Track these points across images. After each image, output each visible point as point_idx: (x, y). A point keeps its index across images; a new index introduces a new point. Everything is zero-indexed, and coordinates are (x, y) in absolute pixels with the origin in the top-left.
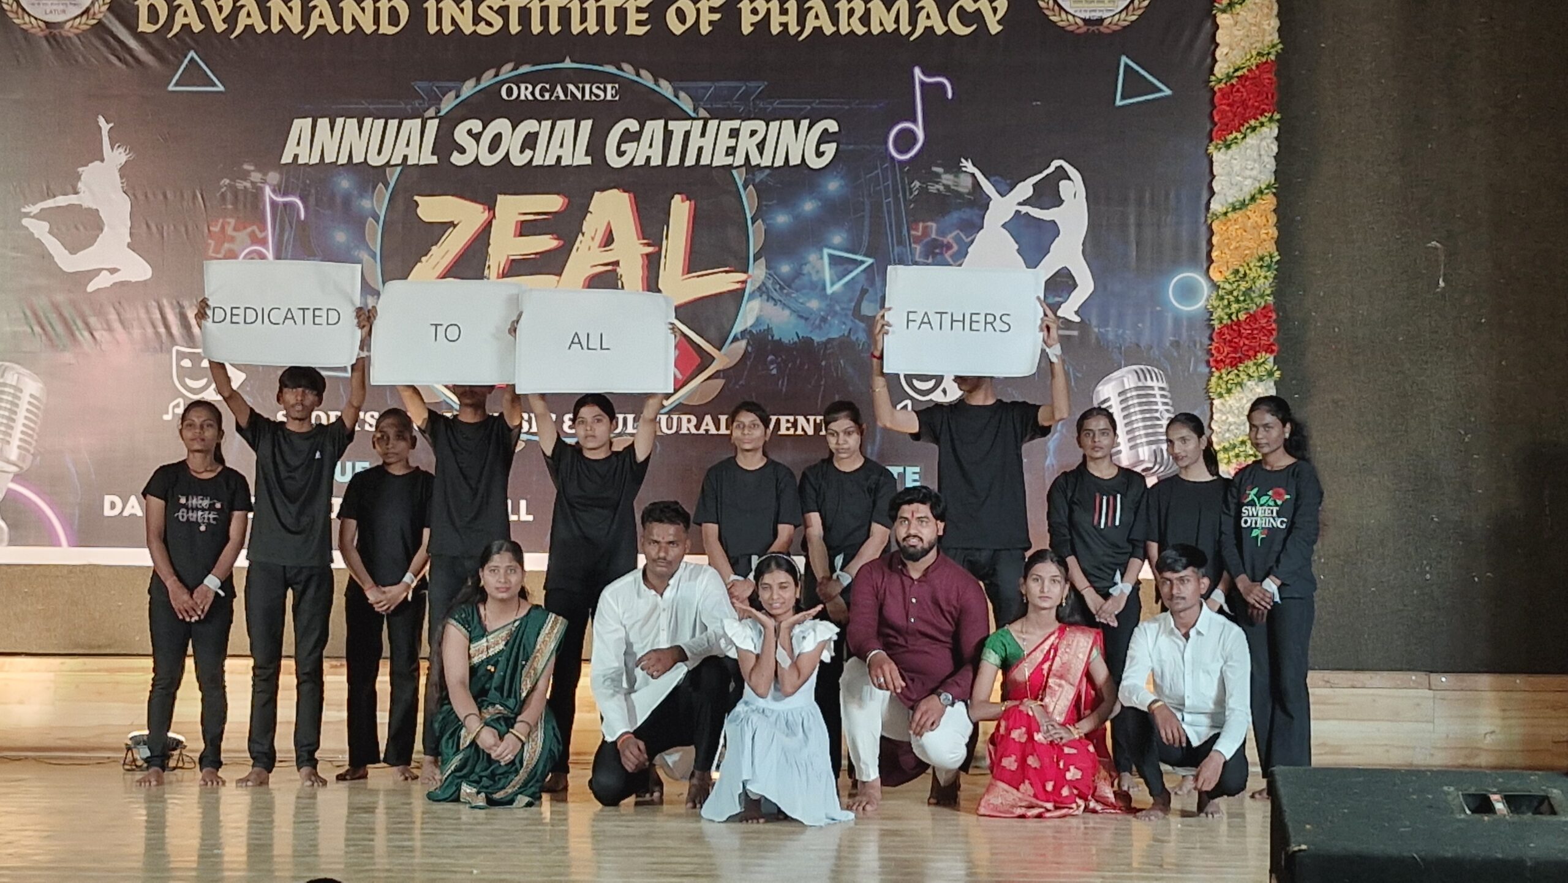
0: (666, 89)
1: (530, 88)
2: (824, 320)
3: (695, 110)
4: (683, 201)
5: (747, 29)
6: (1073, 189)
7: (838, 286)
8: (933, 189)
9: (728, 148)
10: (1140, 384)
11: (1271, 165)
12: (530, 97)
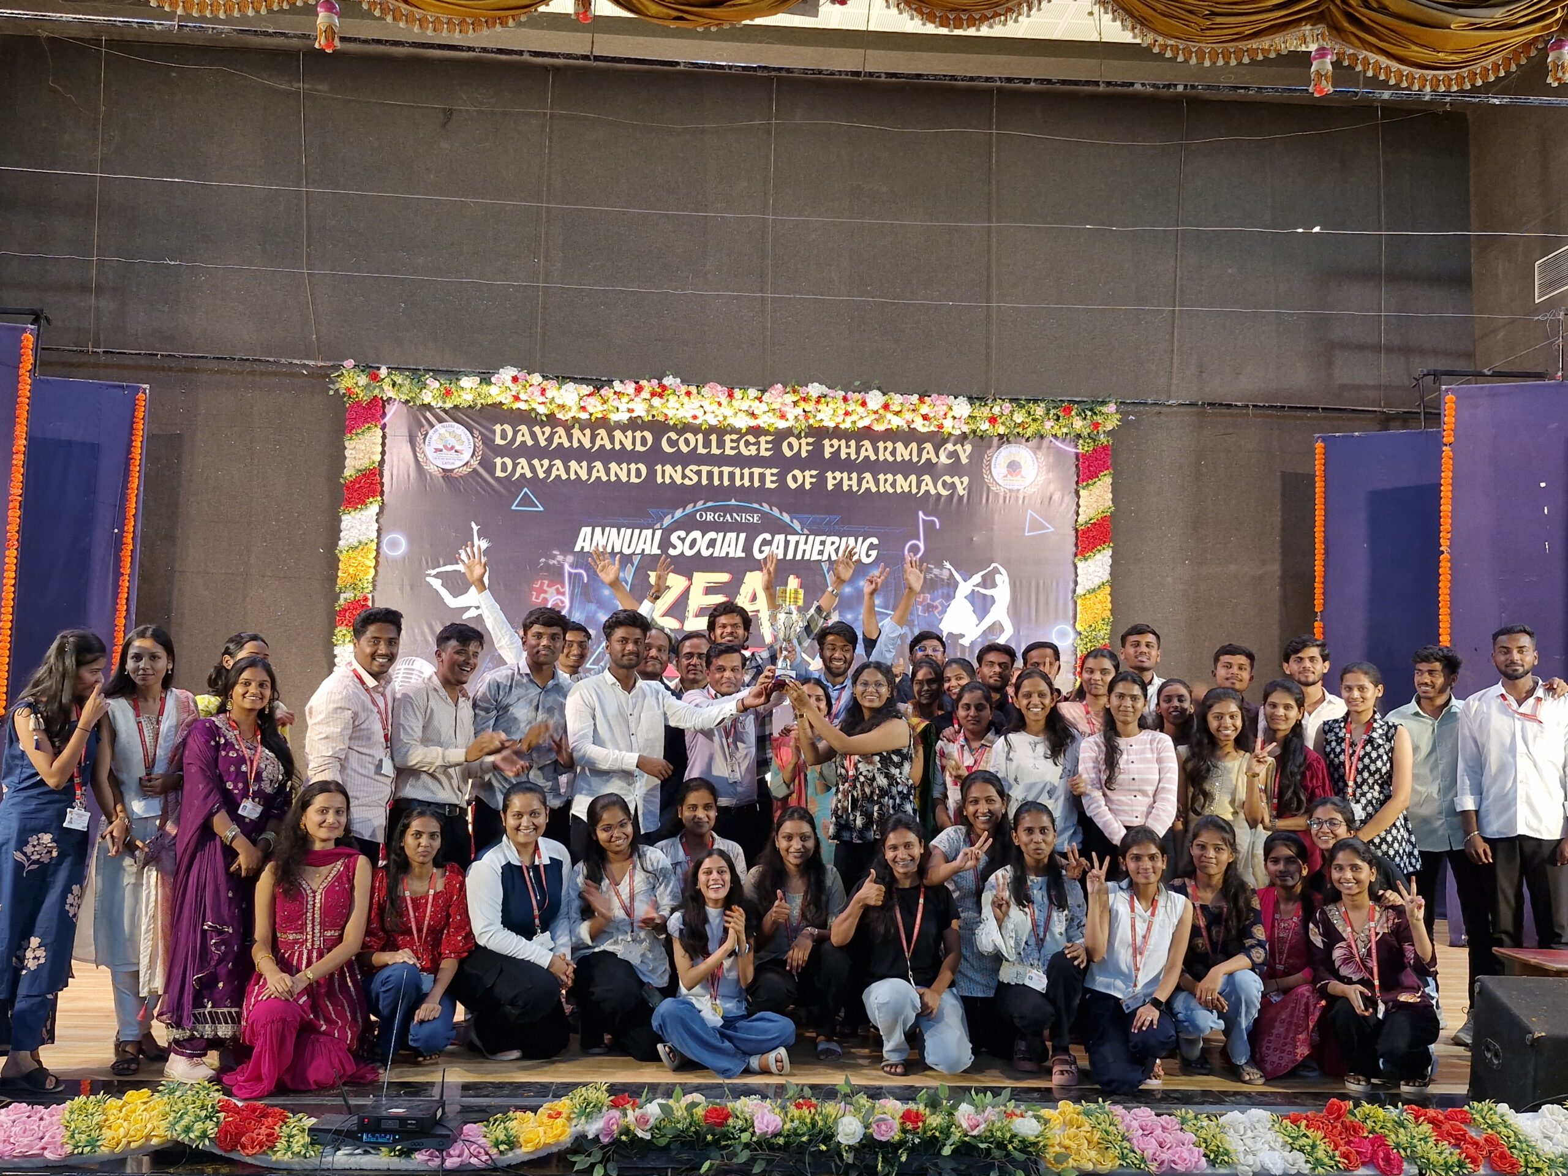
0: (786, 518)
1: (712, 514)
3: (802, 530)
4: (794, 578)
6: (1003, 580)
9: (819, 551)
11: (1109, 570)
12: (712, 520)
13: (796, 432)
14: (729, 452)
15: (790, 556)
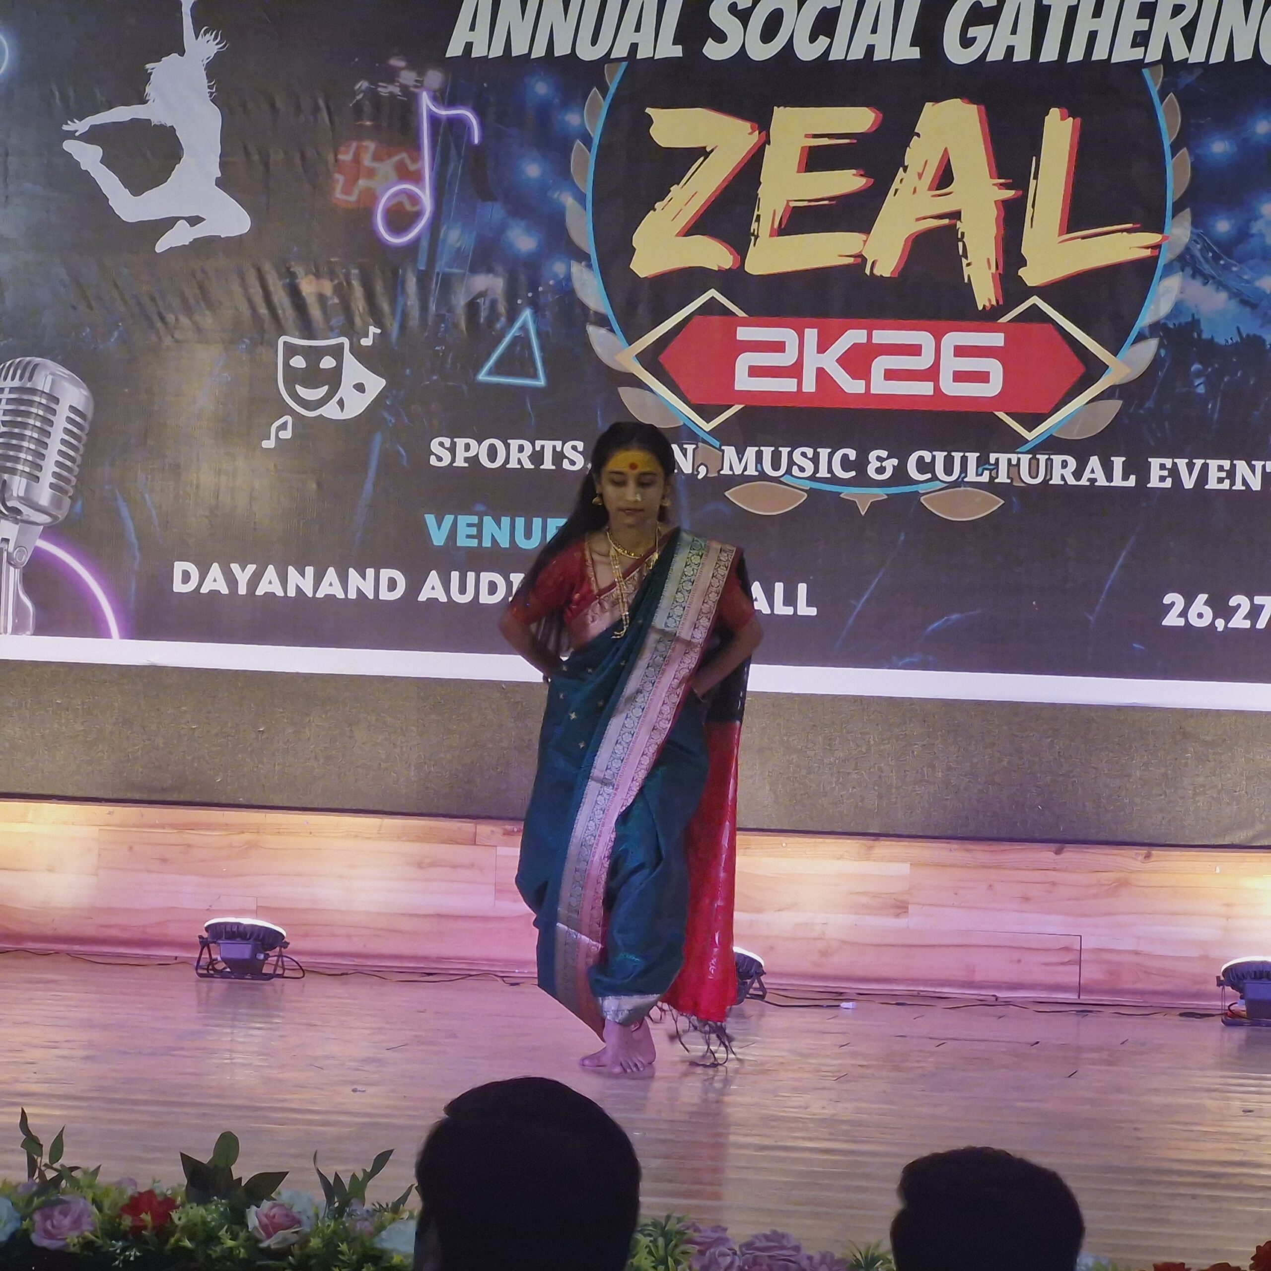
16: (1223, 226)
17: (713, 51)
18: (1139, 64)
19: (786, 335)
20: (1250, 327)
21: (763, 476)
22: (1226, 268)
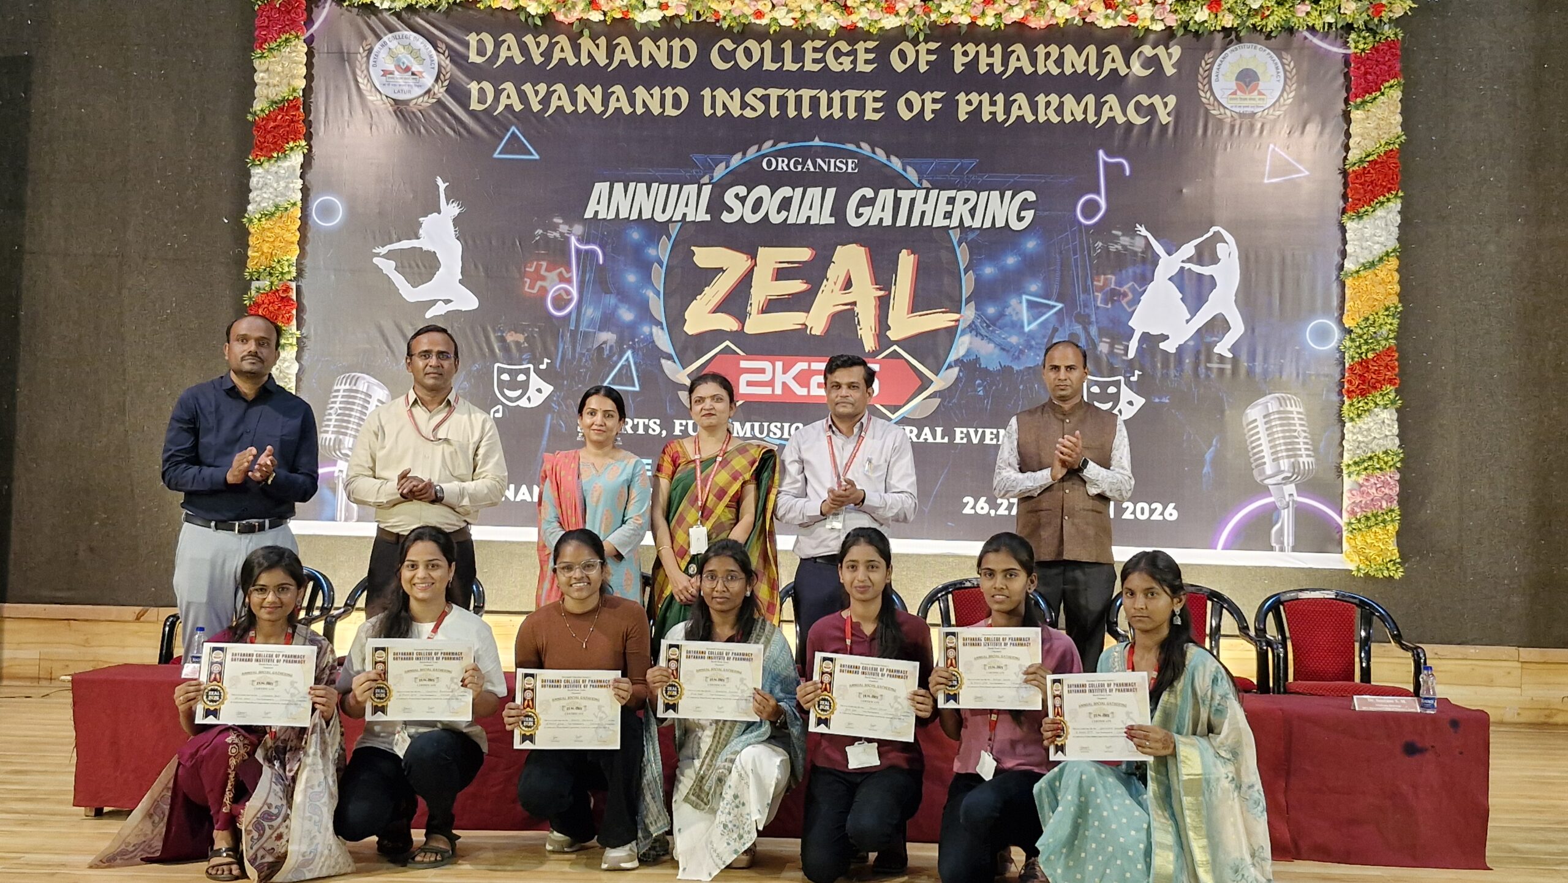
0: (896, 163)
1: (786, 161)
2: (1021, 352)
3: (920, 181)
4: (908, 255)
5: (962, 117)
6: (1228, 251)
7: (1034, 326)
8: (1113, 248)
9: (946, 212)
10: (1282, 409)
11: (1395, 232)
12: (786, 169)
13: (911, 34)
14: (810, 66)
15: (901, 222)
16: (991, 310)
17: (726, 217)
18: (947, 228)
19: (766, 365)
20: (1007, 362)
21: (754, 437)
22: (993, 331)
